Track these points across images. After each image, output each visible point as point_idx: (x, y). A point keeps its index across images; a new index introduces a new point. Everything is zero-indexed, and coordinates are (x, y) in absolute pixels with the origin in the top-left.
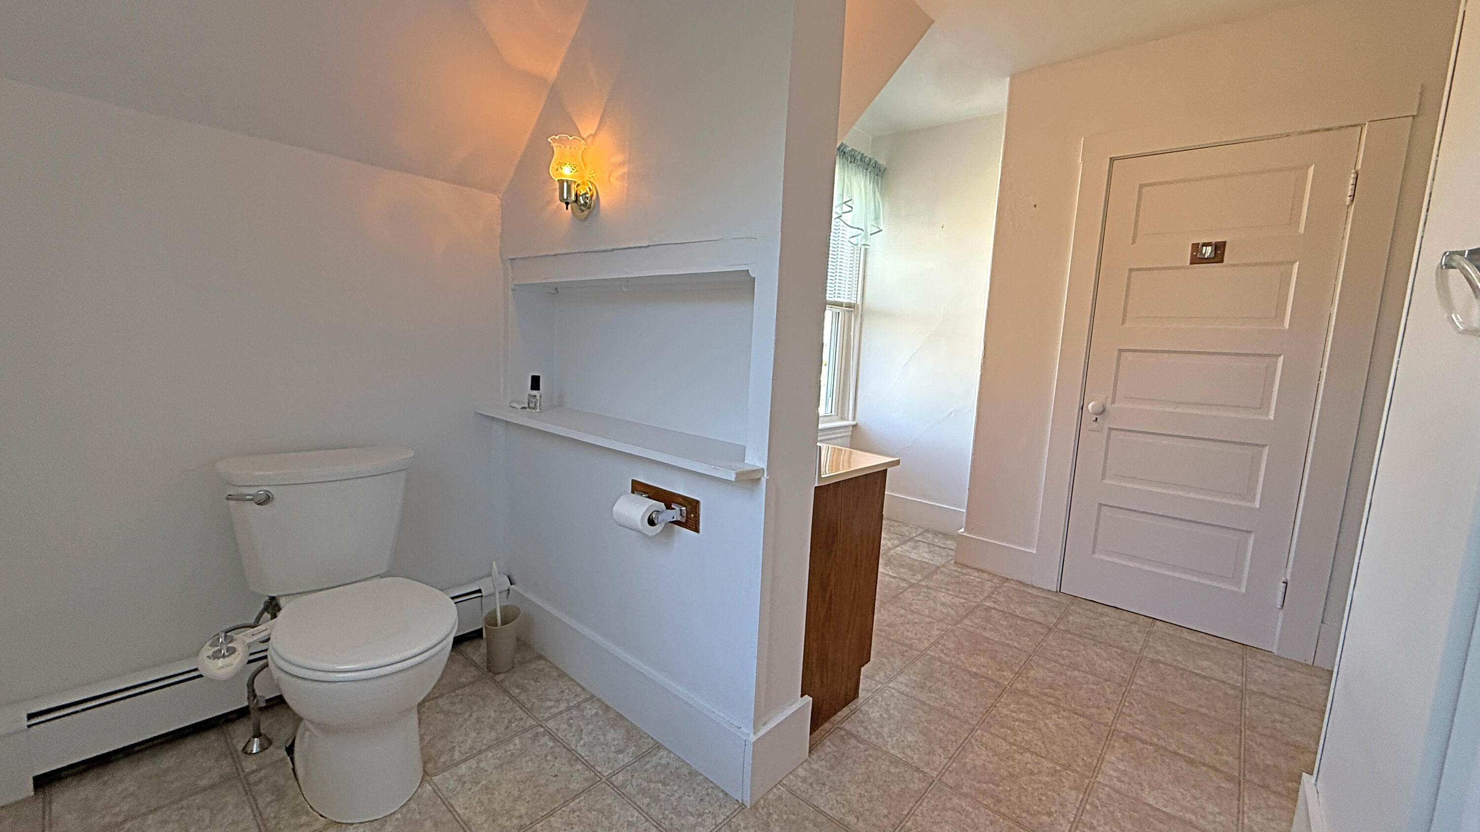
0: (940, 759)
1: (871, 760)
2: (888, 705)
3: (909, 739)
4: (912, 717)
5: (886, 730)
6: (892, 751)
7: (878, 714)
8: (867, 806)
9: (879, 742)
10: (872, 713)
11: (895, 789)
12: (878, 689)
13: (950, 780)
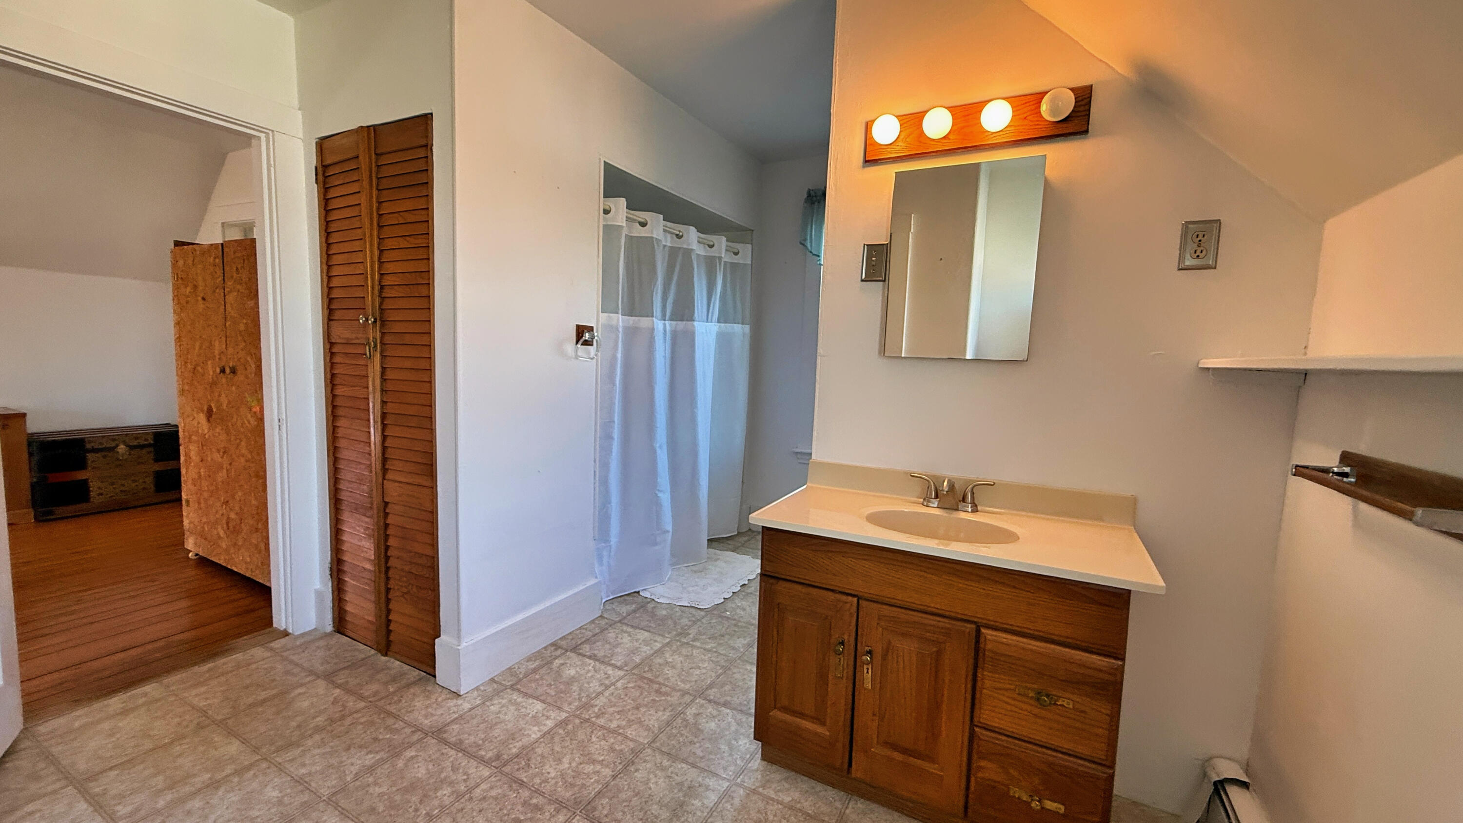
0: (691, 712)
1: (745, 702)
2: (731, 755)
3: (713, 724)
4: (708, 745)
5: (733, 729)
6: (728, 711)
7: (740, 743)
8: (745, 677)
9: (739, 716)
10: (746, 743)
11: (727, 688)
12: (741, 774)
13: (688, 698)
